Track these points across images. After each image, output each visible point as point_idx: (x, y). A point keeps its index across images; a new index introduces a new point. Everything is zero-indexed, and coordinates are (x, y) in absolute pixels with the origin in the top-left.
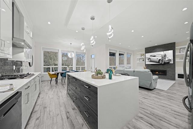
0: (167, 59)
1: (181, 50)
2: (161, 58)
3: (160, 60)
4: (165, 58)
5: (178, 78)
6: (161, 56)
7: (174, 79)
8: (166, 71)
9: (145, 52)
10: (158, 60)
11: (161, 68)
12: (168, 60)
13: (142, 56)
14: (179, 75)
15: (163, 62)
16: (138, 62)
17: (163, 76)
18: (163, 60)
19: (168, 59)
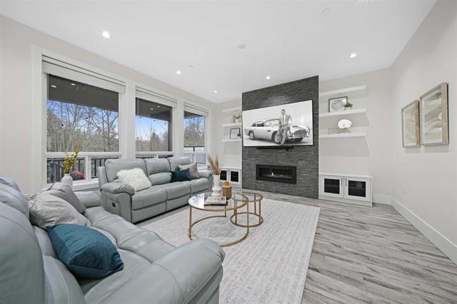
0: (293, 130)
1: (332, 102)
2: (276, 129)
3: (275, 132)
4: (289, 129)
5: (325, 191)
6: (277, 122)
7: (314, 196)
8: (295, 168)
9: (241, 107)
10: (271, 133)
11: (282, 160)
12: (296, 133)
13: (237, 120)
14: (327, 181)
15: (284, 140)
16: (227, 139)
17: (287, 185)
18: (284, 135)
19: (297, 129)
